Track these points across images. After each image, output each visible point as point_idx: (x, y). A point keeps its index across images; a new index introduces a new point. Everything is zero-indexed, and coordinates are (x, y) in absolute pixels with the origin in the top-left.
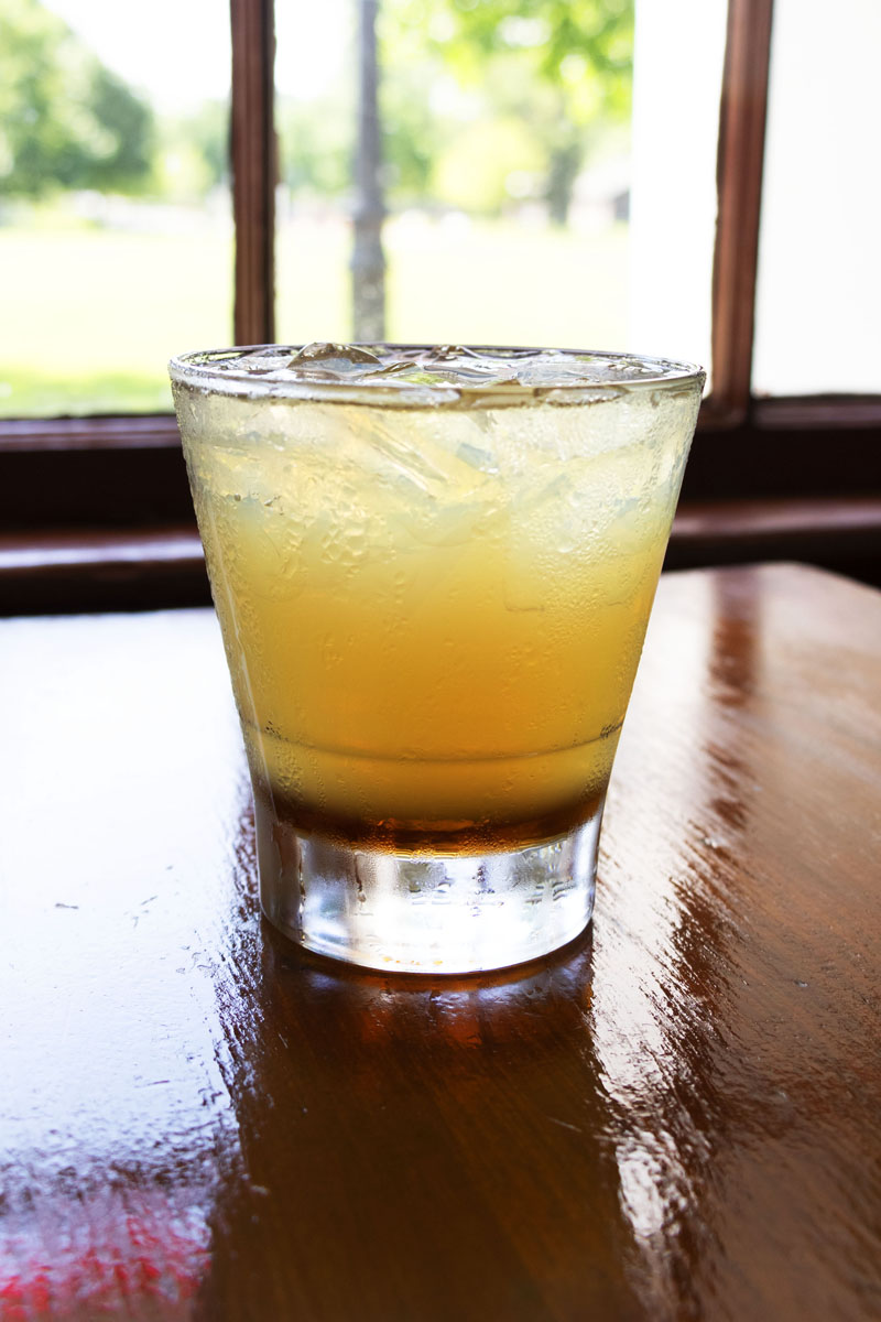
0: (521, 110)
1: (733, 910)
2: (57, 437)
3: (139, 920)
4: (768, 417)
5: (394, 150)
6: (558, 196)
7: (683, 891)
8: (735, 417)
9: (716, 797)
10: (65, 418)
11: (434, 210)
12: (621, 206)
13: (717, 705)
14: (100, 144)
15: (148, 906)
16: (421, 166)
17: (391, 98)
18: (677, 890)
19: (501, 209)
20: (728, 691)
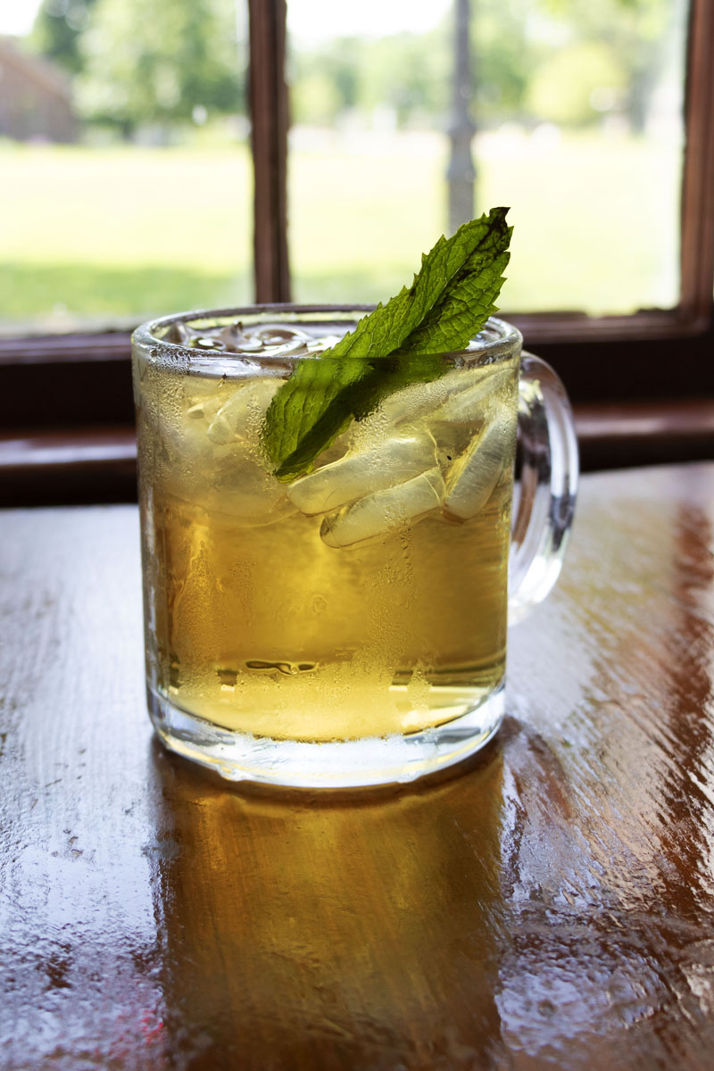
6: (635, 109)
8: (701, 324)
15: (52, 789)
19: (589, 120)
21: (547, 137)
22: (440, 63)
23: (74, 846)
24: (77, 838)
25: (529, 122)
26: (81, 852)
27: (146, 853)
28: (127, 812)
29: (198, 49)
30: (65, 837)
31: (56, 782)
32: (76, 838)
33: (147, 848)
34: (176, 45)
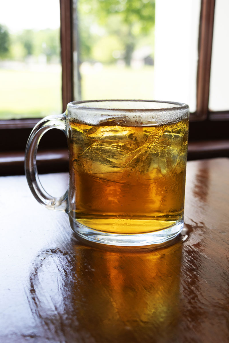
0: (116, 33)
2: (12, 125)
4: (213, 117)
8: (204, 117)
10: (14, 120)
11: (93, 62)
12: (149, 61)
19: (113, 61)
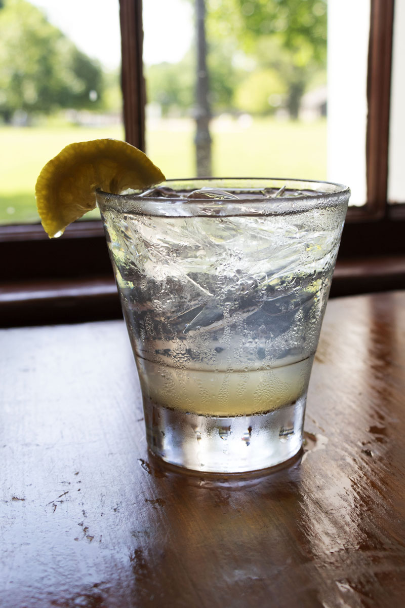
0: (275, 66)
1: (383, 495)
3: (57, 507)
4: (395, 214)
5: (216, 85)
6: (293, 105)
7: (355, 484)
8: (380, 214)
9: (372, 425)
12: (323, 109)
13: (373, 371)
14: (76, 86)
15: (63, 498)
16: (228, 93)
17: (213, 61)
18: (352, 484)
19: (268, 112)
20: (379, 363)
21: (246, 122)
22: (188, 79)
23: (87, 534)
24: (88, 528)
25: (235, 113)
26: (93, 537)
27: (134, 535)
28: (115, 510)
29: (47, 71)
30: (81, 529)
31: (65, 494)
32: (86, 528)
33: (134, 532)
34: (35, 68)
